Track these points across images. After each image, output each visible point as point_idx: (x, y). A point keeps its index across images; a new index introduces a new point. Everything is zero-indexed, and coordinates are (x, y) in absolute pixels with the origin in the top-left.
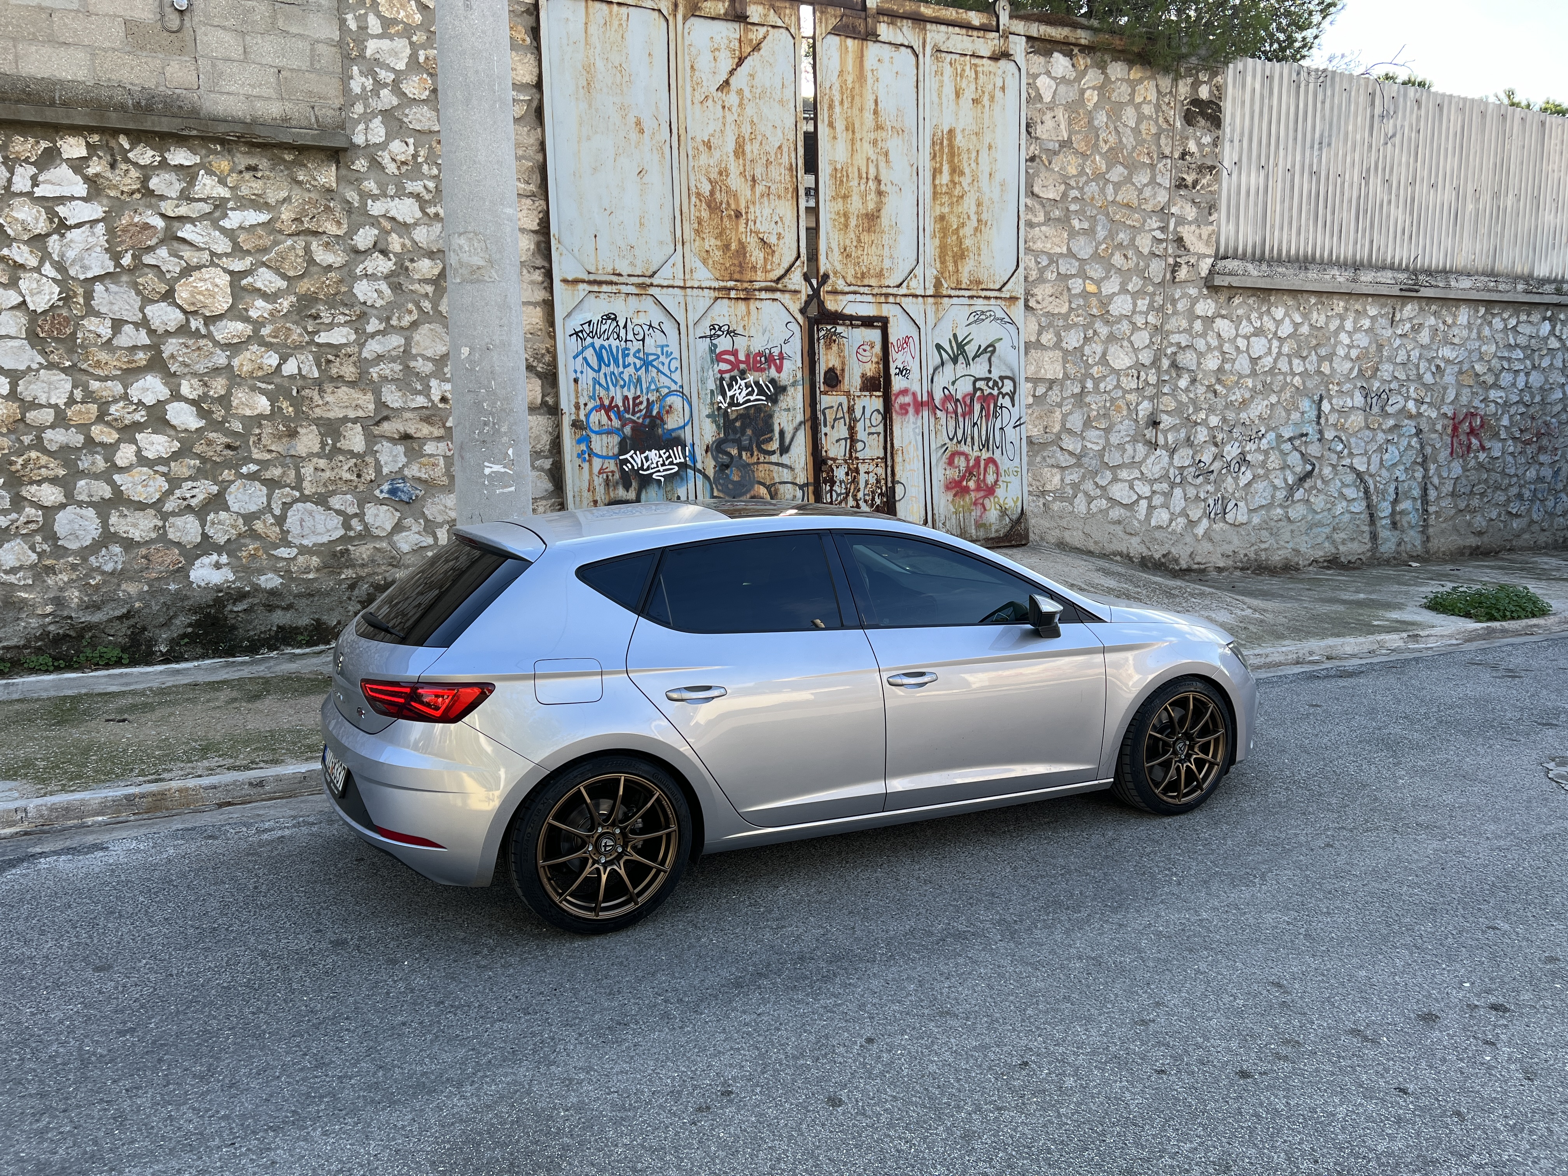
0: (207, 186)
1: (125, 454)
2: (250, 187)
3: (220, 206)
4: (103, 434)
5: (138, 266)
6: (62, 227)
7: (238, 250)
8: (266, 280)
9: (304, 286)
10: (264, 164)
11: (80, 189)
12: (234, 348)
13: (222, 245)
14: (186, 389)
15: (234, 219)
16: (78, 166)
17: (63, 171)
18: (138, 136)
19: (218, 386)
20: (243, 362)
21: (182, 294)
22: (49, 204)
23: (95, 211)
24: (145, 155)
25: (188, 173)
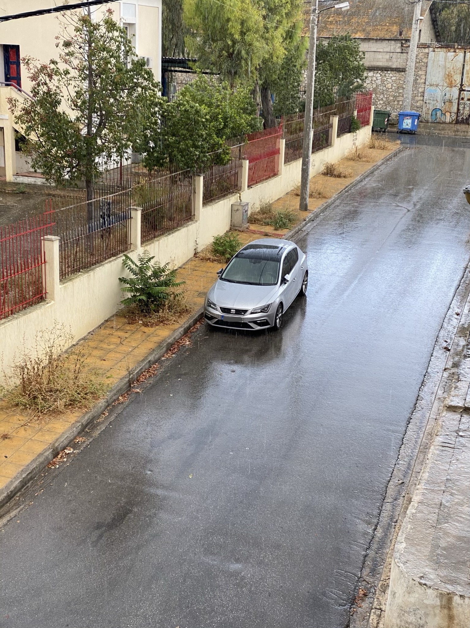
0: (391, 75)
1: (379, 103)
2: (395, 75)
3: (392, 77)
4: (377, 101)
5: (383, 83)
6: (377, 79)
7: (393, 82)
8: (395, 85)
9: (398, 86)
10: (396, 72)
11: (379, 76)
12: (390, 92)
13: (391, 81)
14: (385, 96)
15: (393, 78)
16: (380, 73)
17: (378, 74)
18: (385, 70)
19: (388, 96)
20: (391, 94)
21: (387, 86)
22: (376, 77)
23: (380, 78)
24: (386, 72)
25: (389, 74)
